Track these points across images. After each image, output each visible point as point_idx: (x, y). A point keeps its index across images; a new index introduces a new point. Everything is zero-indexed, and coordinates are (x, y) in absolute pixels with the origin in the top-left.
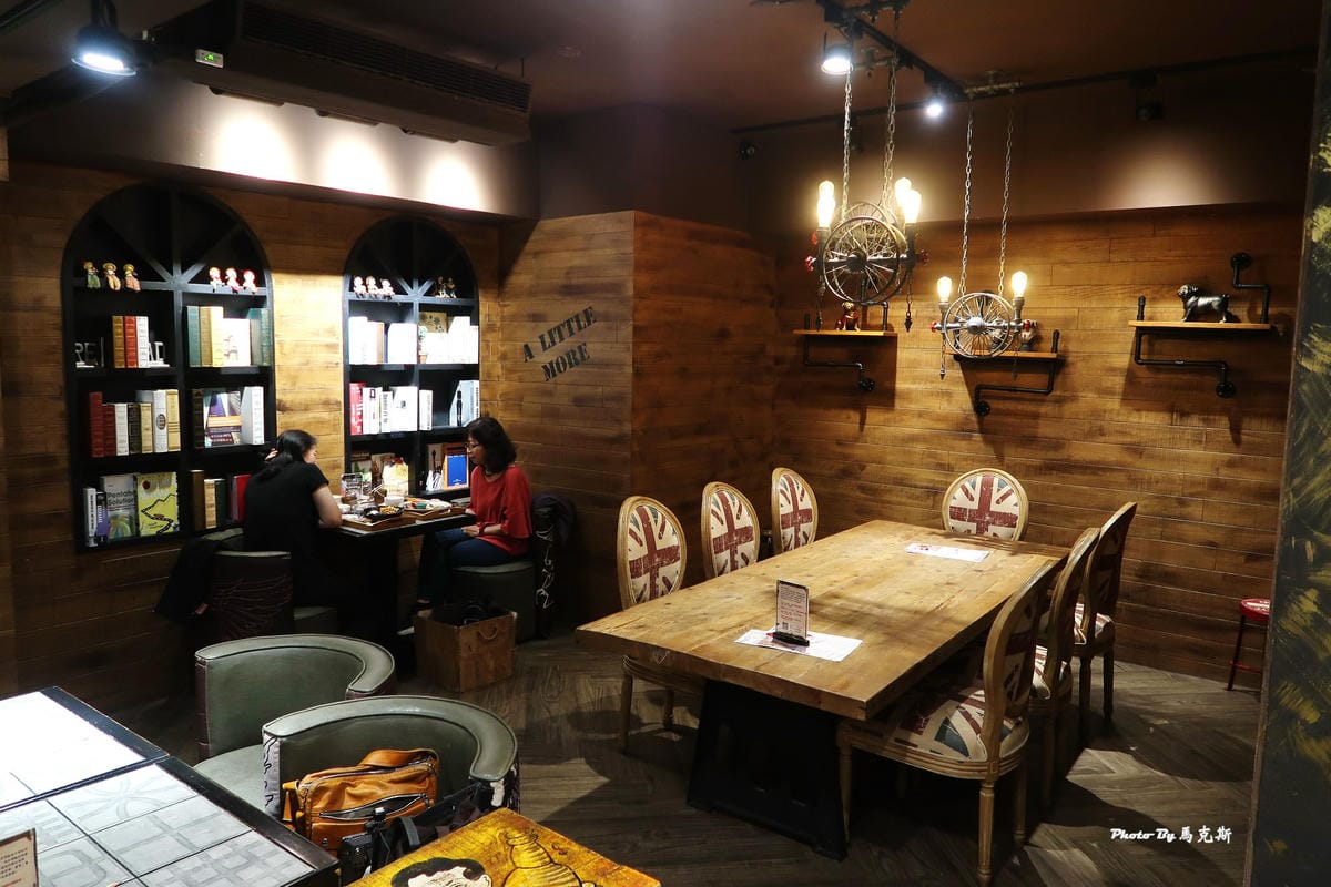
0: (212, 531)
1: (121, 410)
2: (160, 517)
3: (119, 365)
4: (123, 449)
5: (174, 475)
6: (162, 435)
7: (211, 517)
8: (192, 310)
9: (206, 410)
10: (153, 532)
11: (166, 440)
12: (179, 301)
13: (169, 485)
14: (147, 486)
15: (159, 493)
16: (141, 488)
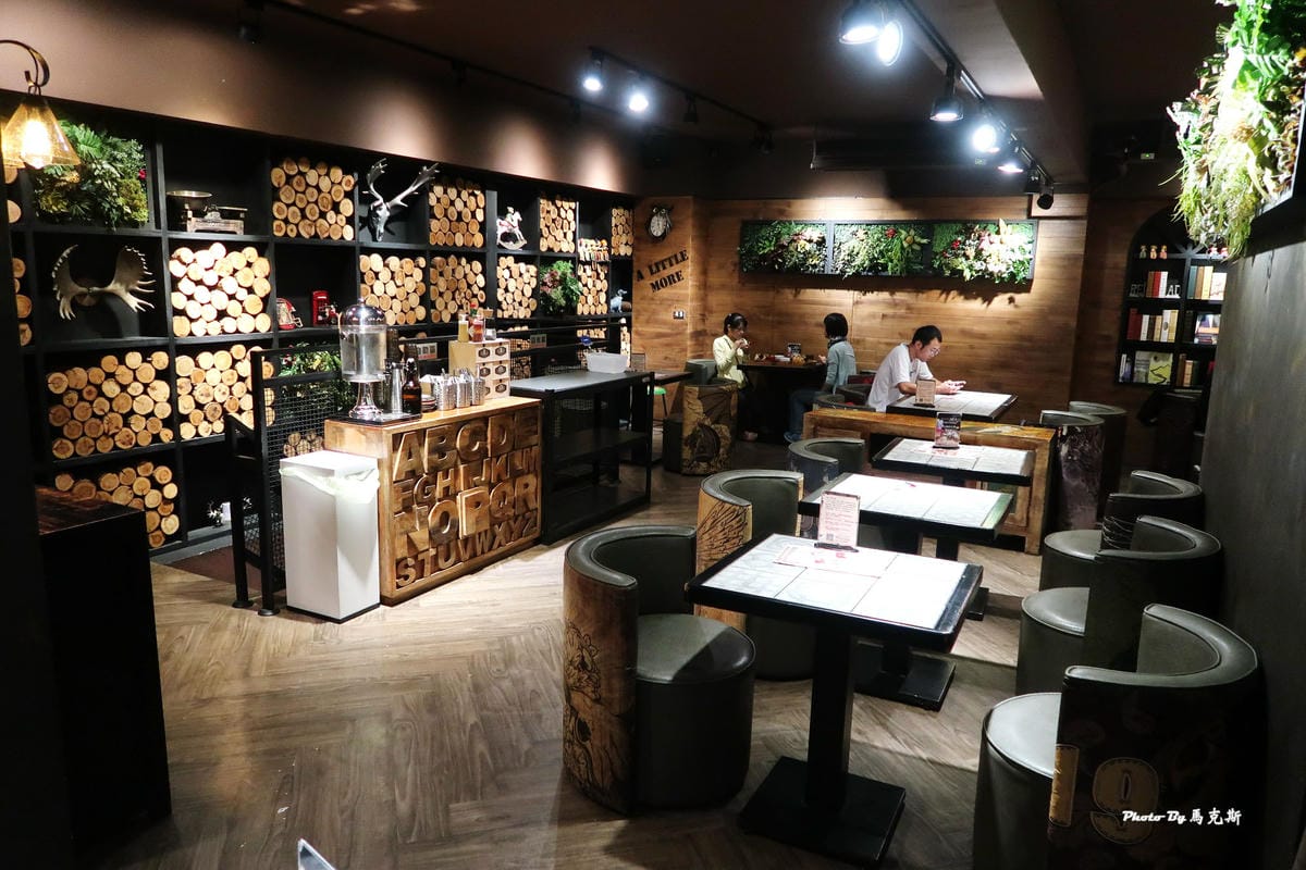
0: (1186, 388)
1: (1146, 318)
2: (1160, 376)
3: (1149, 296)
4: (1143, 337)
5: (1172, 355)
6: (1165, 332)
7: (1187, 381)
8: (1194, 268)
9: (1198, 323)
10: (1155, 382)
11: (1167, 335)
12: (1188, 263)
13: (1168, 360)
14: (1155, 358)
15: (1161, 363)
16: (1152, 359)
